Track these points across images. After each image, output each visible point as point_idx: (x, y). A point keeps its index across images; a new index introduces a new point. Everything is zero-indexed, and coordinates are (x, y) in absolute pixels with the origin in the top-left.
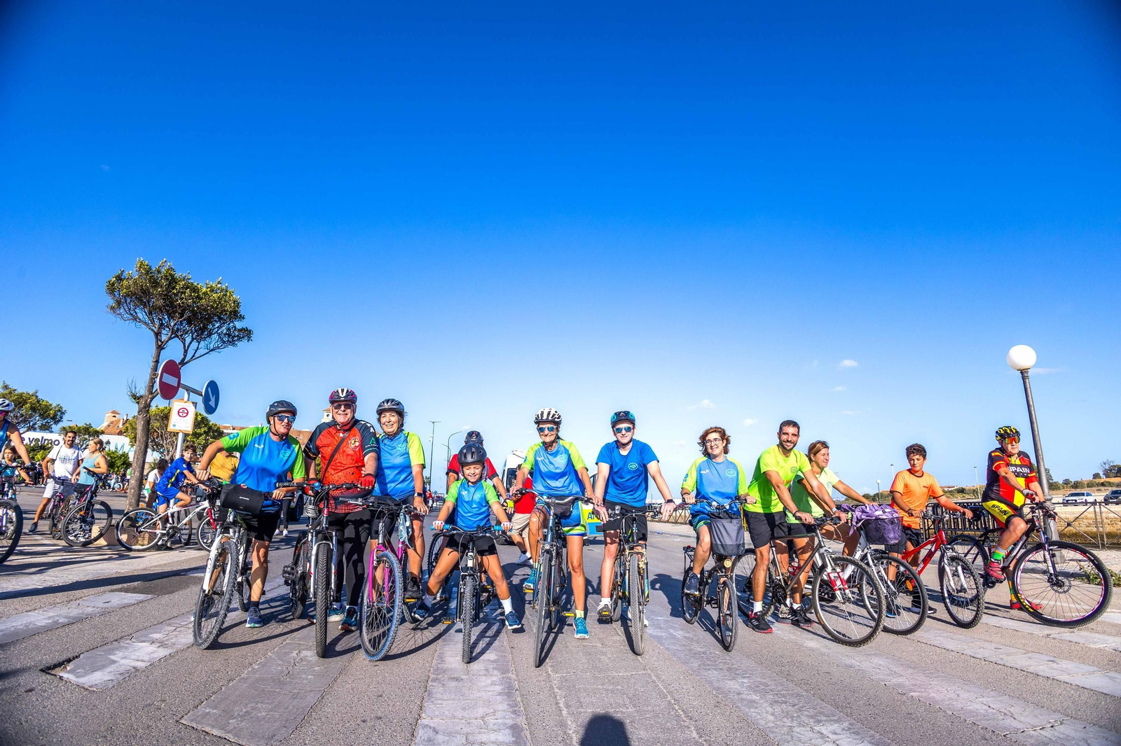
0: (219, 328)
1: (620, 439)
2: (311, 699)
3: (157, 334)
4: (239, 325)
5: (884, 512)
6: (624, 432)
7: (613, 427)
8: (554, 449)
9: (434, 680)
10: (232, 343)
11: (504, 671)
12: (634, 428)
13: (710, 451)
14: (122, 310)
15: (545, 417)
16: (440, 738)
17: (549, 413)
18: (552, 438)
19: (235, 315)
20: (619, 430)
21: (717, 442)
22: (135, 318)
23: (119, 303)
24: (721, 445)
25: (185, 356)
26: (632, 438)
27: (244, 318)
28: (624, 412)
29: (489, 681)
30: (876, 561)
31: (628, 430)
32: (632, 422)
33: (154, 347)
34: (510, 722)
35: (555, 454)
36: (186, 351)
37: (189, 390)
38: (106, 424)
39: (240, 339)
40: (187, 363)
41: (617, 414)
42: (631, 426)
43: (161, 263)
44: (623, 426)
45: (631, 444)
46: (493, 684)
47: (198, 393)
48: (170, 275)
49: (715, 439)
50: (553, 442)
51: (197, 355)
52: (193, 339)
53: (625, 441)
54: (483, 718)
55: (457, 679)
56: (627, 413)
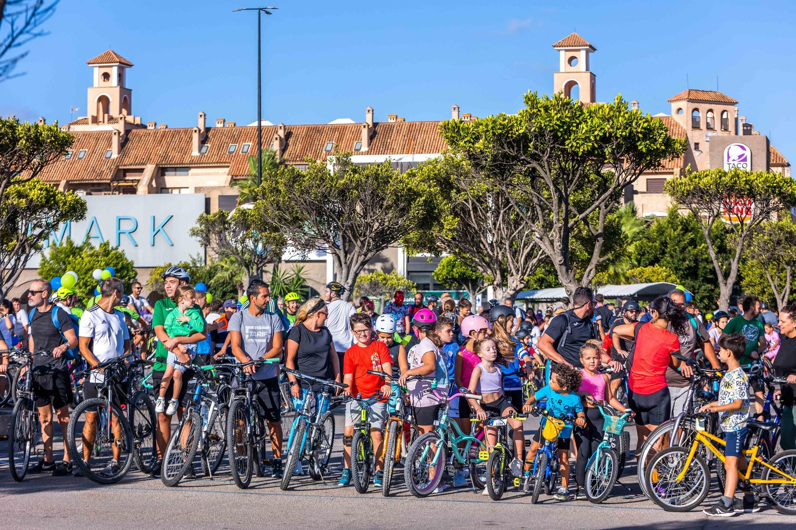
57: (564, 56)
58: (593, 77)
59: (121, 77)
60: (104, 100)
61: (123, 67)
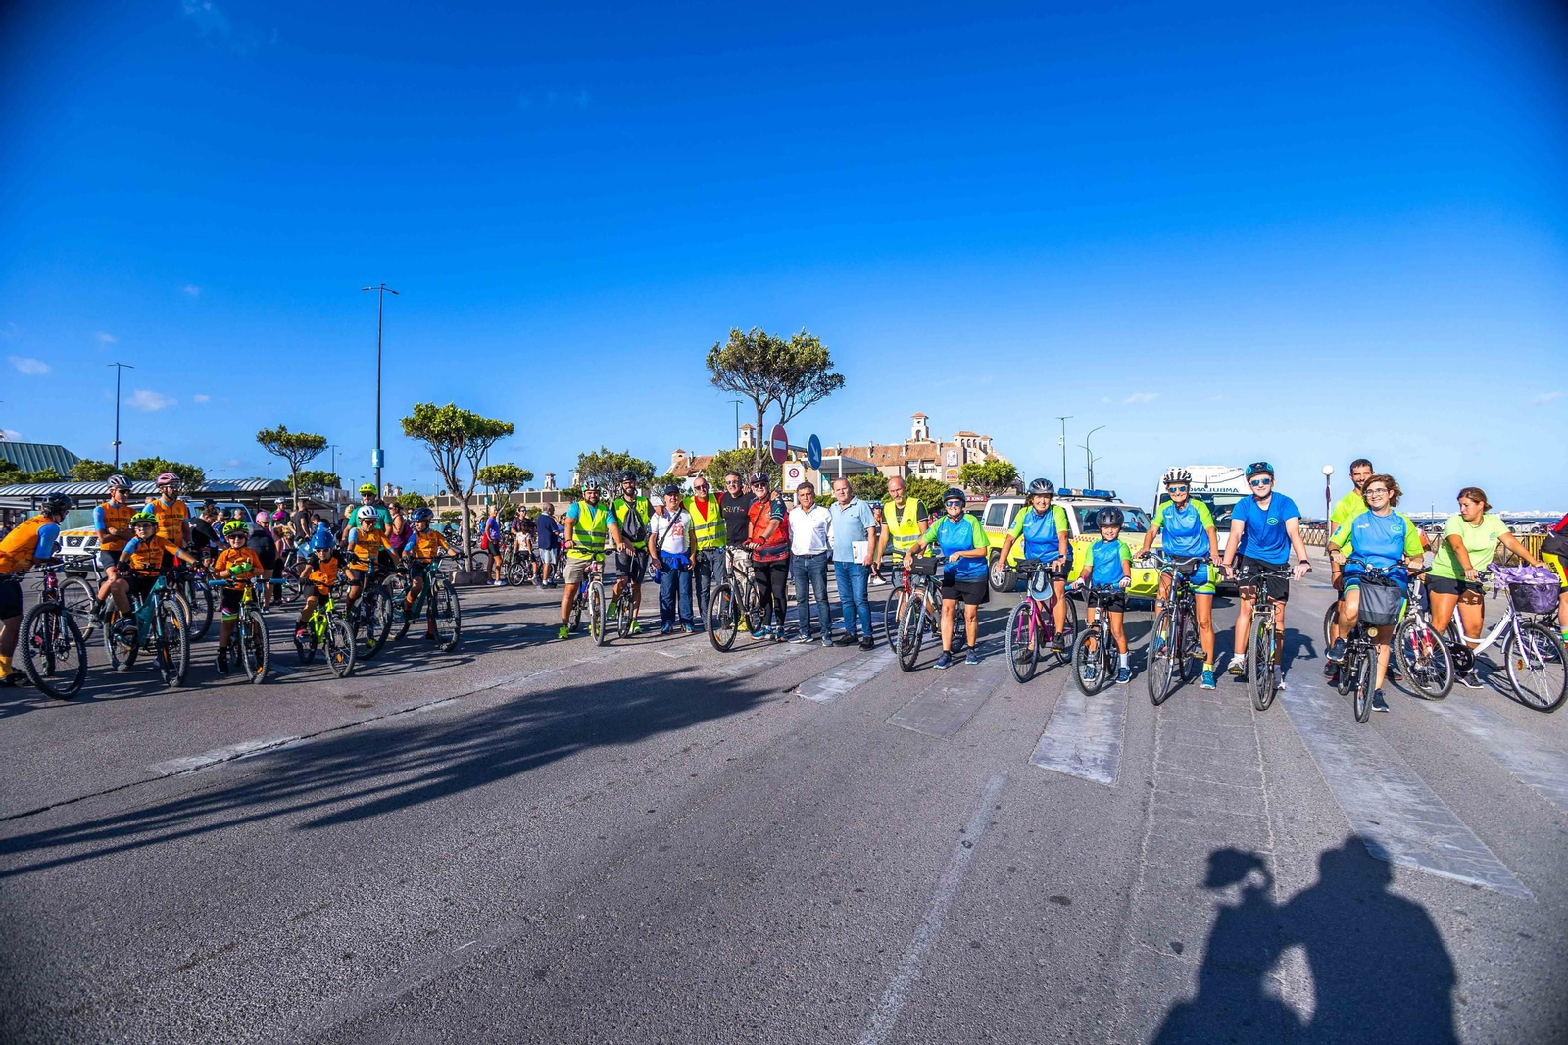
0: (810, 379)
1: (1257, 493)
2: (965, 717)
3: (757, 400)
4: (829, 372)
5: (1535, 576)
6: (1261, 485)
7: (1248, 480)
8: (1183, 509)
9: (1056, 713)
10: (827, 393)
11: (1116, 712)
12: (1273, 479)
13: (1370, 502)
14: (722, 382)
15: (1176, 478)
16: (1057, 744)
17: (1179, 474)
18: (1184, 497)
19: (825, 364)
20: (1255, 484)
21: (1381, 493)
22: (736, 388)
23: (720, 375)
24: (1385, 497)
25: (784, 414)
26: (1271, 492)
27: (833, 365)
28: (1261, 463)
29: (1102, 718)
30: (1522, 630)
31: (1266, 482)
32: (1271, 473)
33: (756, 412)
34: (1111, 742)
35: (1186, 514)
36: (783, 409)
37: (796, 449)
38: (674, 465)
39: (833, 387)
40: (787, 421)
41: (1253, 466)
42: (1267, 477)
43: (753, 331)
44: (1260, 478)
45: (1270, 497)
46: (1105, 719)
47: (802, 450)
48: (764, 341)
49: (1379, 490)
50: (1184, 501)
51: (794, 412)
52: (788, 396)
53: (1262, 494)
54: (1090, 738)
55: (1075, 714)
56: (1264, 464)
57: (916, 421)
58: (927, 428)
59: (751, 433)
60: (745, 443)
61: (752, 430)
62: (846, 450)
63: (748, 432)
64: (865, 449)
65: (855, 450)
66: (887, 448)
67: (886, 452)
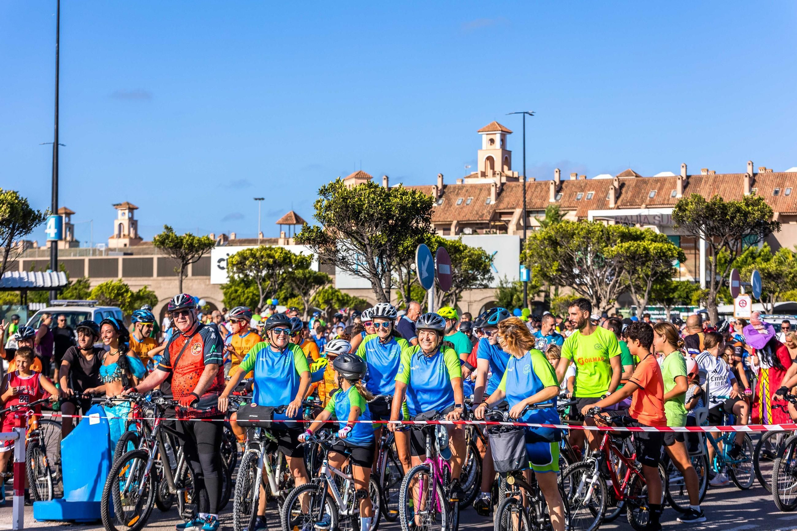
59: (503, 141)
60: (490, 159)
61: (504, 134)
62: (699, 179)
63: (497, 138)
64: (737, 178)
65: (717, 180)
66: (783, 177)
67: (781, 185)
